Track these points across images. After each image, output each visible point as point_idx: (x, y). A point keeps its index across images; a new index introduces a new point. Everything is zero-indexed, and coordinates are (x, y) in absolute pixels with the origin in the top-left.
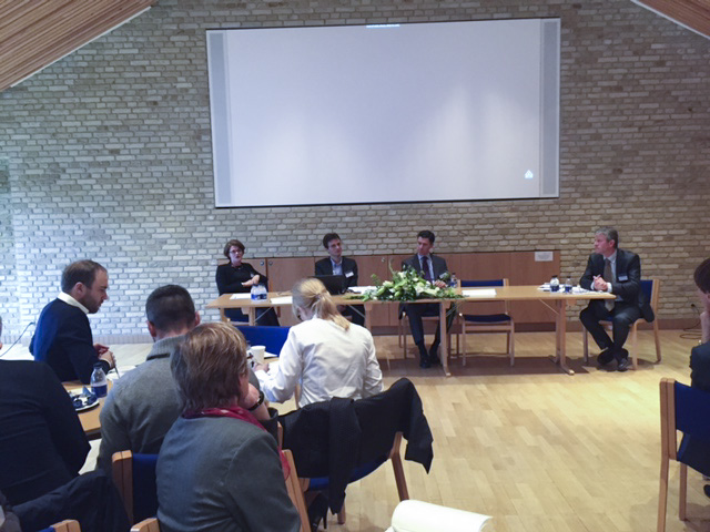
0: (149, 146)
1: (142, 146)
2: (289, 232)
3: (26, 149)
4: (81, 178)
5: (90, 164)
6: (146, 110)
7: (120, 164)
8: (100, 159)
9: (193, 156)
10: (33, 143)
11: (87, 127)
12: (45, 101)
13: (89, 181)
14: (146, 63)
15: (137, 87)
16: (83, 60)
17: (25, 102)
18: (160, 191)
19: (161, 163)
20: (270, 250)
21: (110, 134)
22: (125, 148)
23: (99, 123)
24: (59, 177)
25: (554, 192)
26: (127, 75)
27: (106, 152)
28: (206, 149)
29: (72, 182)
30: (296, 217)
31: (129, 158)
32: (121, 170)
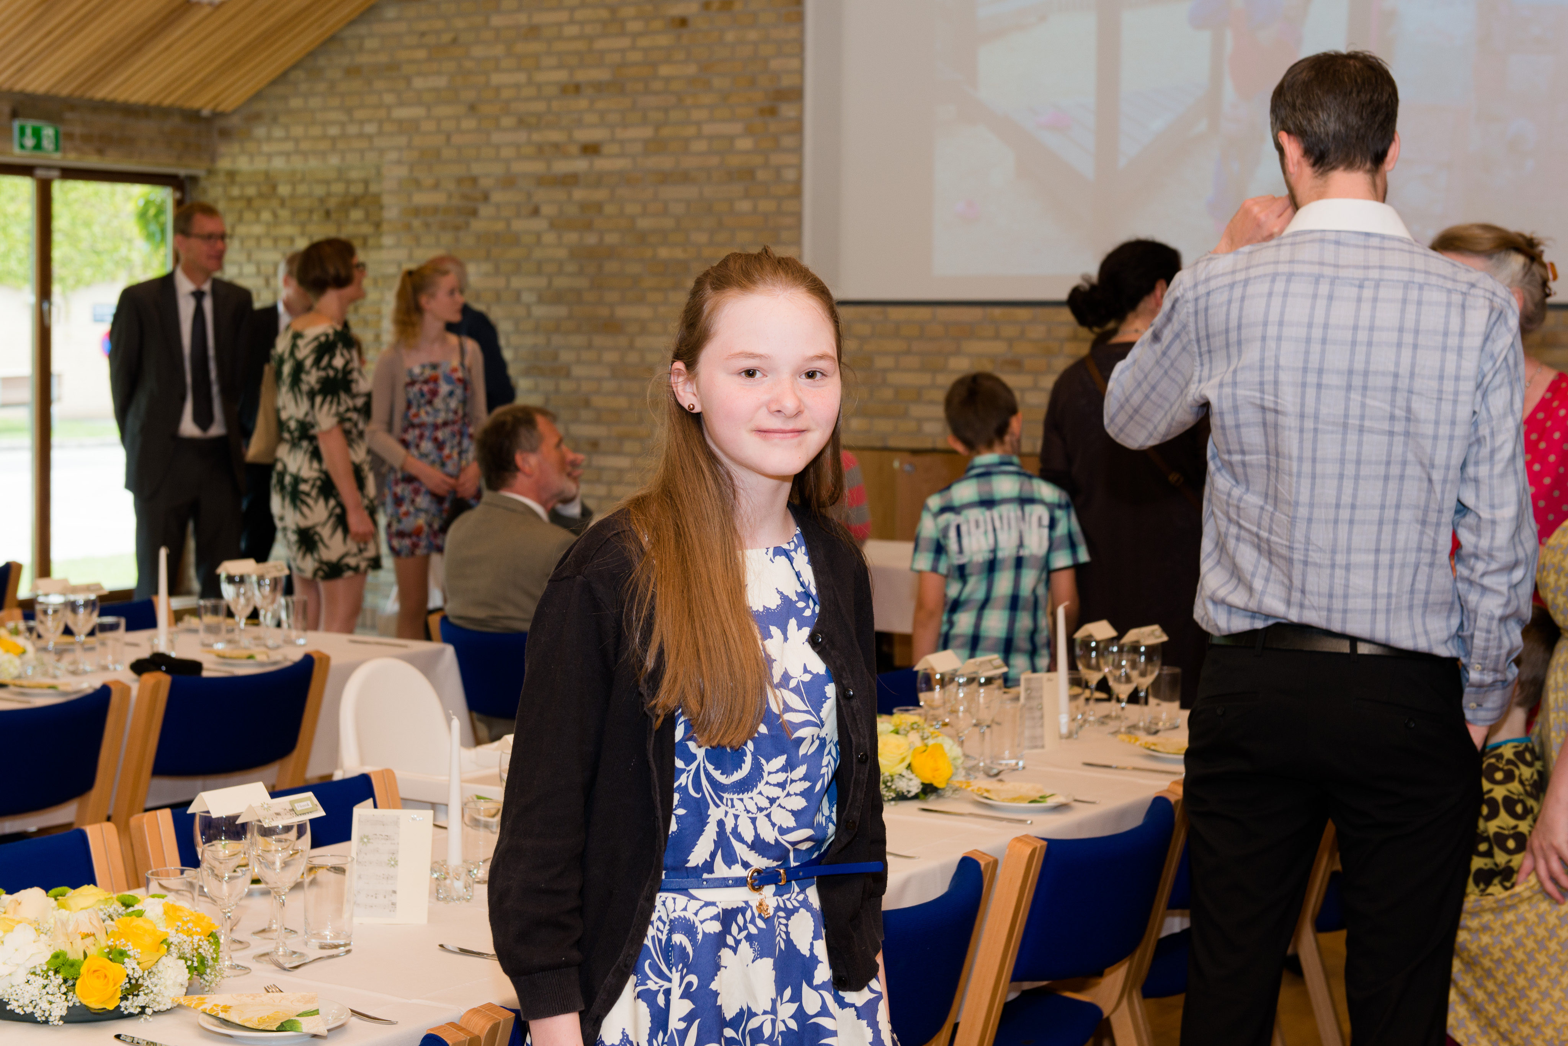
0: (666, 132)
1: (647, 132)
3: (417, 141)
4: (518, 216)
5: (542, 181)
6: (663, 40)
7: (598, 180)
8: (562, 167)
9: (758, 160)
10: (432, 126)
11: (539, 86)
12: (460, 23)
13: (538, 224)
17: (423, 26)
18: (679, 254)
19: (685, 178)
21: (583, 103)
22: (613, 140)
23: (561, 76)
24: (474, 213)
27: (574, 149)
28: (788, 141)
29: (500, 226)
30: (997, 337)
31: (620, 164)
32: (600, 195)
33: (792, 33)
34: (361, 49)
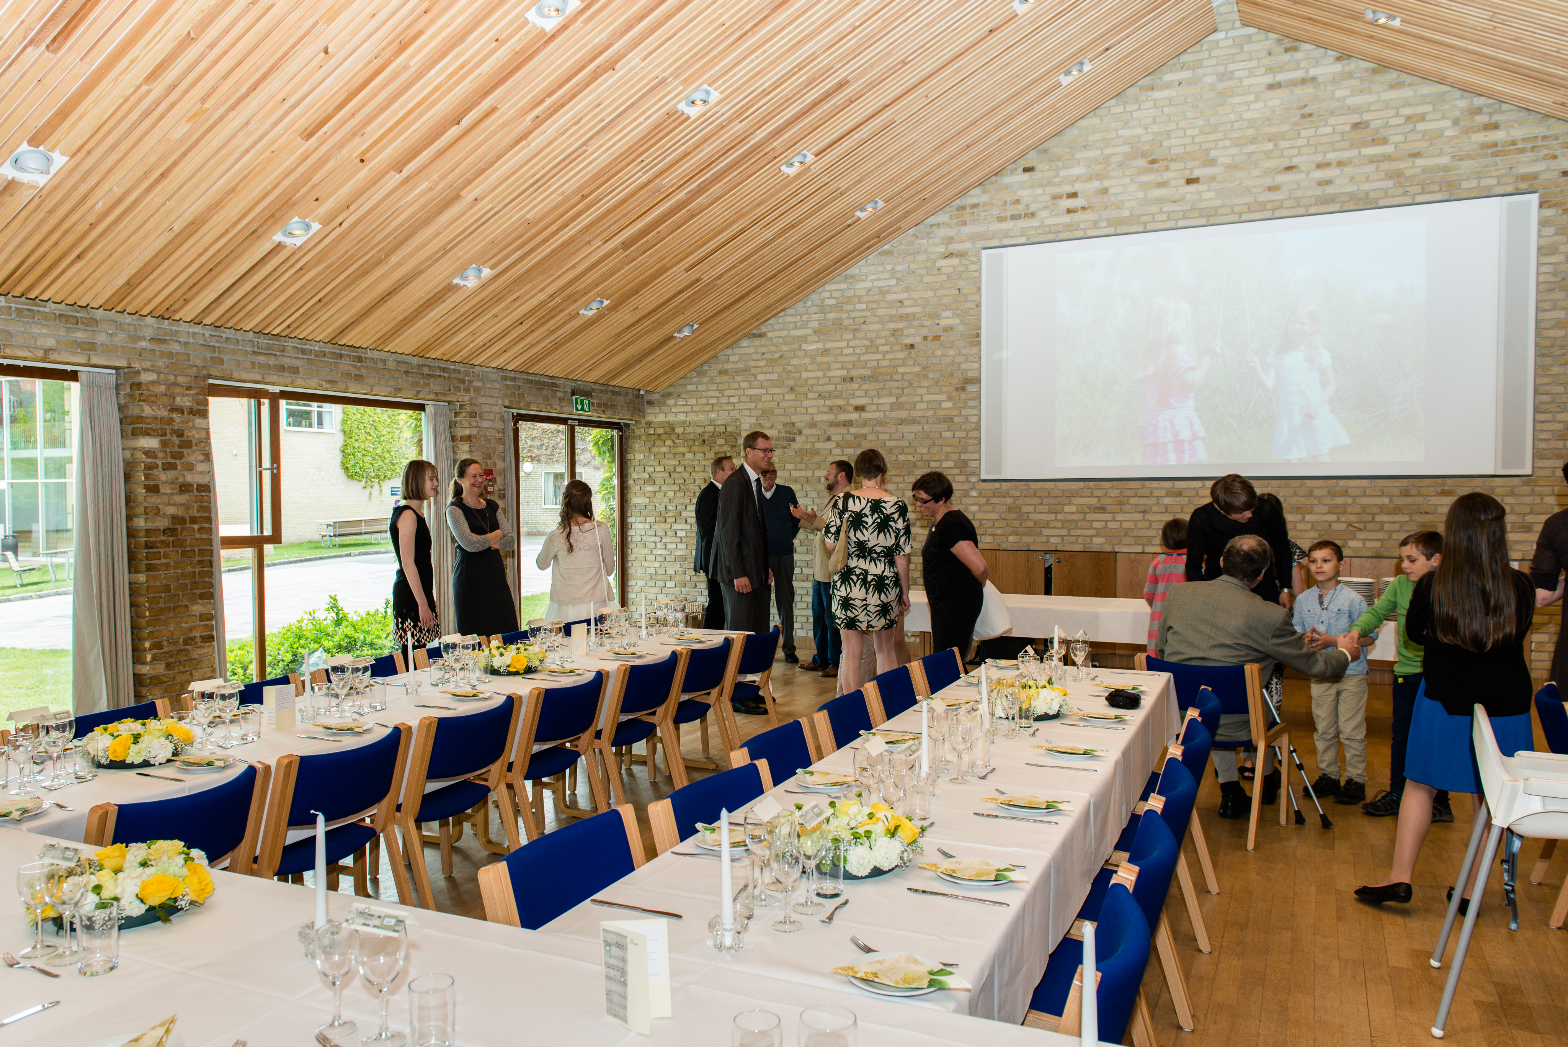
0: (902, 399)
1: (893, 400)
2: (1081, 517)
3: (760, 405)
4: (819, 441)
5: (832, 424)
6: (901, 355)
7: (865, 424)
8: (843, 417)
9: (955, 412)
10: (769, 398)
11: (830, 378)
12: (784, 348)
13: (829, 445)
14: (905, 296)
15: (892, 326)
16: (831, 297)
17: (763, 350)
18: (911, 458)
19: (914, 421)
20: (1052, 540)
21: (855, 386)
22: (872, 404)
23: (844, 373)
24: (794, 440)
25: (1523, 467)
26: (881, 312)
27: (851, 409)
28: (971, 403)
29: (808, 446)
30: (1092, 496)
31: (876, 415)
32: (865, 430)
33: (974, 350)
34: (728, 361)
